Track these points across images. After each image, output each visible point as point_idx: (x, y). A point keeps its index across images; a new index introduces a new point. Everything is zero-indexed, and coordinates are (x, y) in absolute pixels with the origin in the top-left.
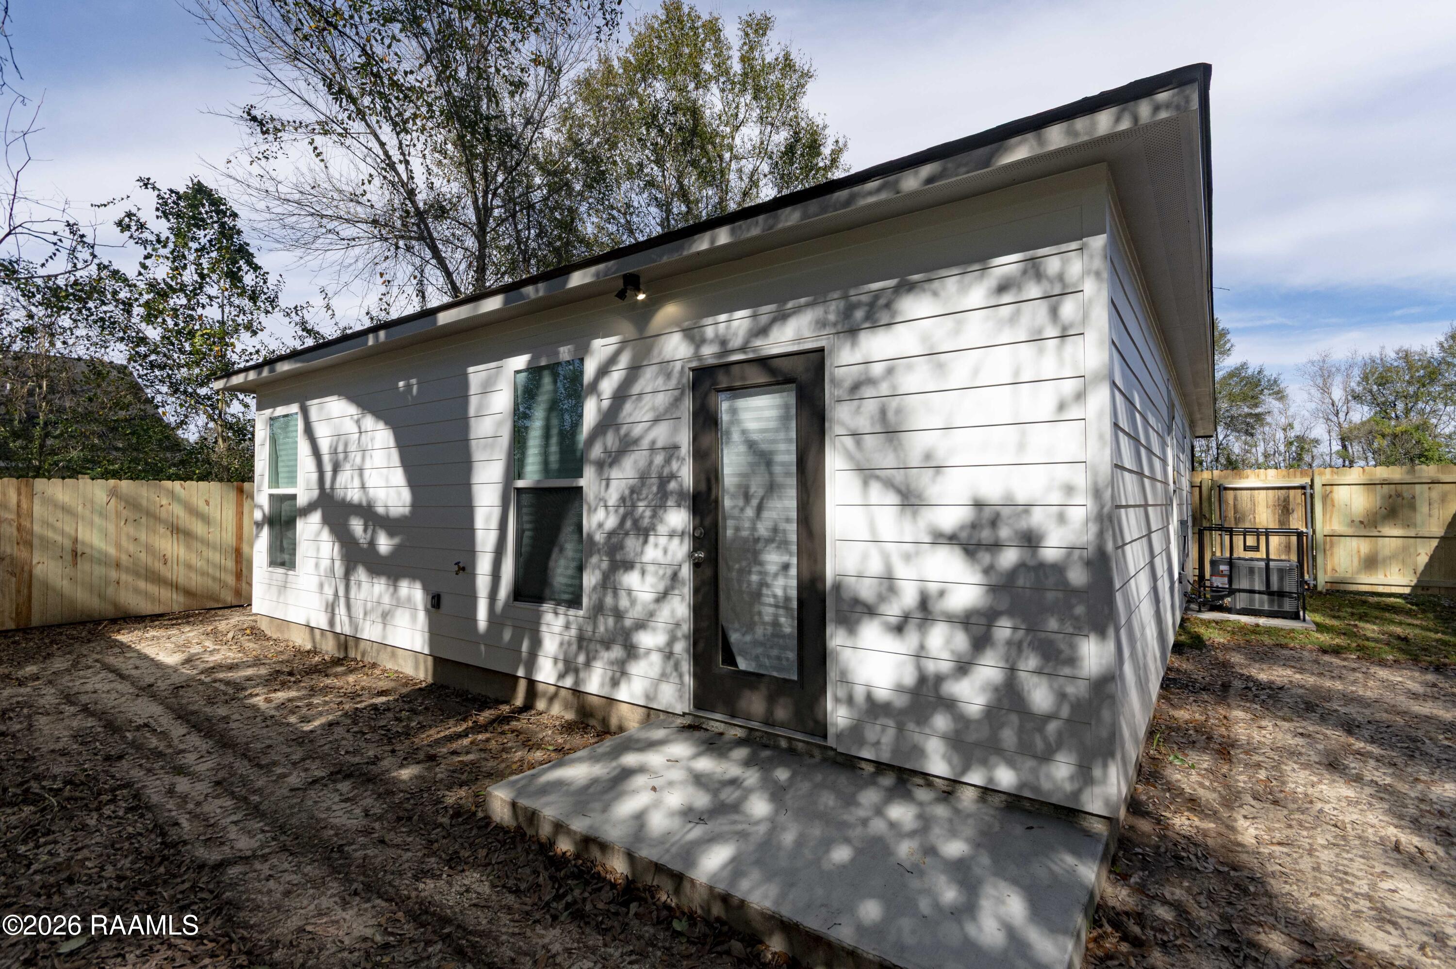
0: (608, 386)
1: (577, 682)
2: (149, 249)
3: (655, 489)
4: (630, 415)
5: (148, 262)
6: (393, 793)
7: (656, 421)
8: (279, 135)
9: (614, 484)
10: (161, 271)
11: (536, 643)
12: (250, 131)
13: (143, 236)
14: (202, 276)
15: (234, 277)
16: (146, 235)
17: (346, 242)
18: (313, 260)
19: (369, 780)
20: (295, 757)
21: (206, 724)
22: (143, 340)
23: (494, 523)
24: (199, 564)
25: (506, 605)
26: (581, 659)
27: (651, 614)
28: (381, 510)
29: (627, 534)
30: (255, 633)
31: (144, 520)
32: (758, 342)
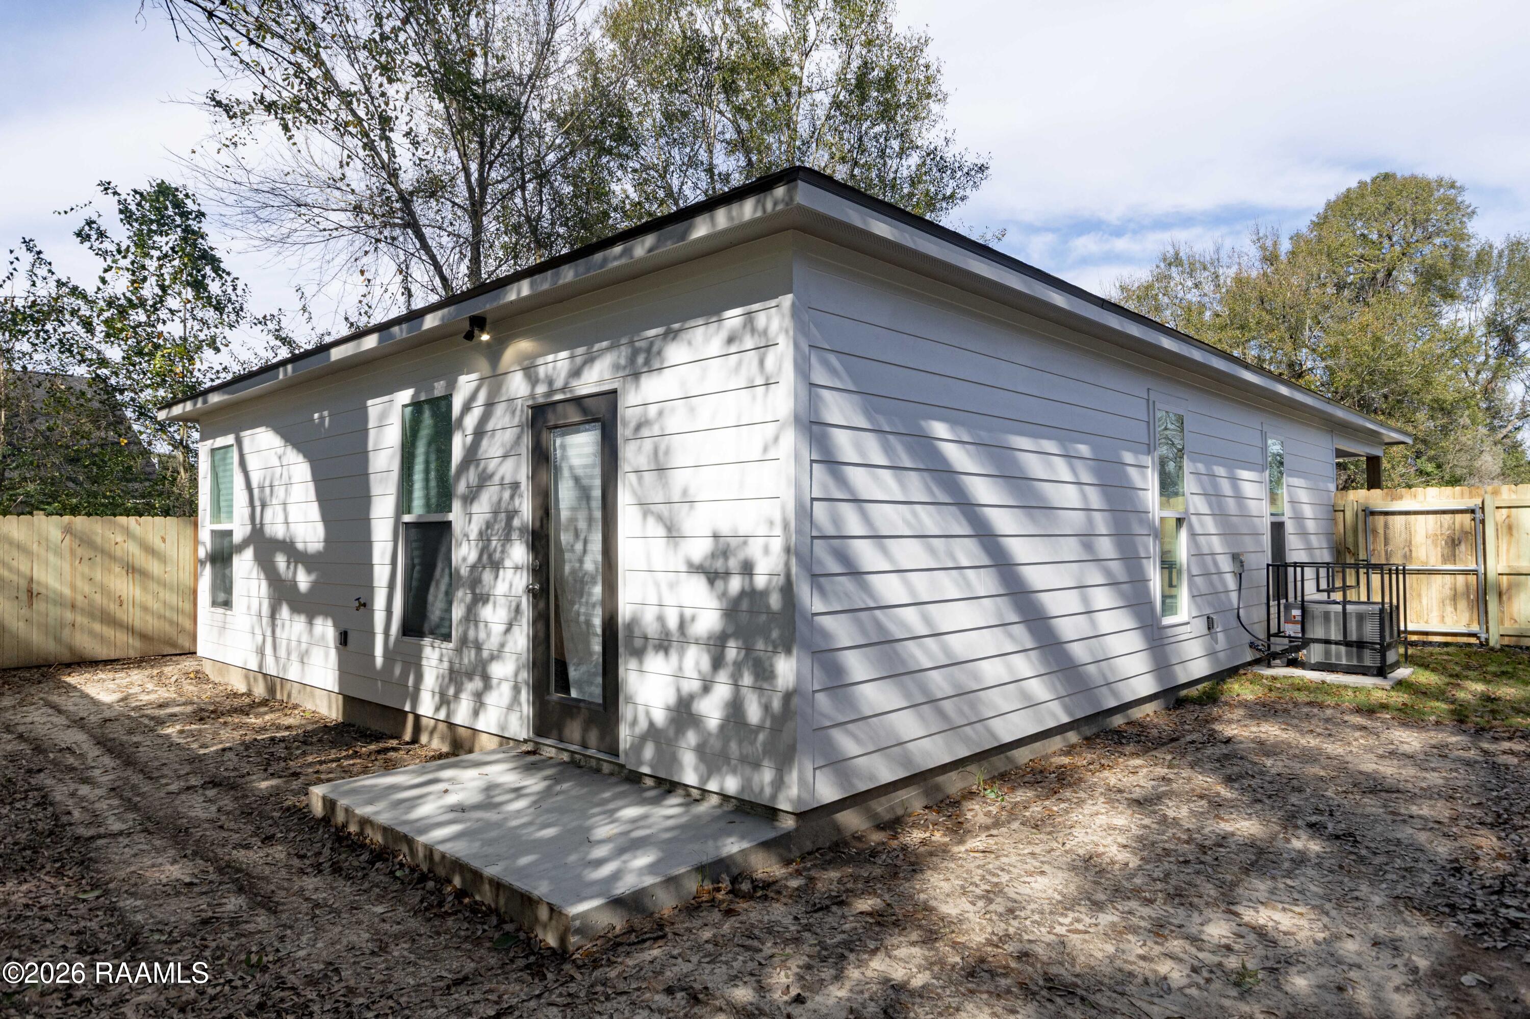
0: (470, 422)
1: (448, 715)
2: (109, 259)
3: (503, 524)
4: (486, 451)
5: (108, 276)
6: (247, 796)
7: (505, 456)
8: (247, 118)
9: (475, 517)
10: (120, 285)
11: (419, 677)
12: (213, 119)
13: (103, 246)
14: (163, 288)
15: (199, 286)
16: (107, 245)
17: (326, 233)
18: (292, 257)
19: (232, 788)
20: (182, 772)
21: (120, 748)
22: (103, 362)
23: (388, 559)
24: (155, 606)
25: (397, 640)
26: (451, 691)
27: (502, 645)
28: (300, 546)
29: (484, 568)
30: (199, 677)
31: (98, 559)
32: (574, 383)
